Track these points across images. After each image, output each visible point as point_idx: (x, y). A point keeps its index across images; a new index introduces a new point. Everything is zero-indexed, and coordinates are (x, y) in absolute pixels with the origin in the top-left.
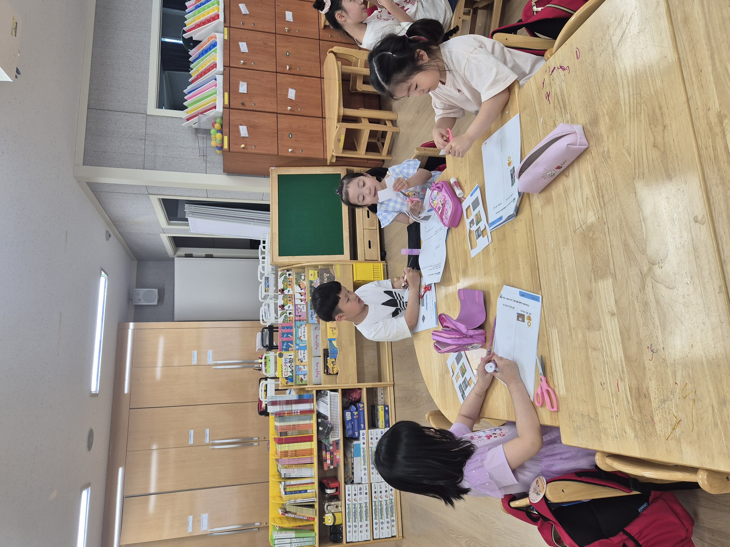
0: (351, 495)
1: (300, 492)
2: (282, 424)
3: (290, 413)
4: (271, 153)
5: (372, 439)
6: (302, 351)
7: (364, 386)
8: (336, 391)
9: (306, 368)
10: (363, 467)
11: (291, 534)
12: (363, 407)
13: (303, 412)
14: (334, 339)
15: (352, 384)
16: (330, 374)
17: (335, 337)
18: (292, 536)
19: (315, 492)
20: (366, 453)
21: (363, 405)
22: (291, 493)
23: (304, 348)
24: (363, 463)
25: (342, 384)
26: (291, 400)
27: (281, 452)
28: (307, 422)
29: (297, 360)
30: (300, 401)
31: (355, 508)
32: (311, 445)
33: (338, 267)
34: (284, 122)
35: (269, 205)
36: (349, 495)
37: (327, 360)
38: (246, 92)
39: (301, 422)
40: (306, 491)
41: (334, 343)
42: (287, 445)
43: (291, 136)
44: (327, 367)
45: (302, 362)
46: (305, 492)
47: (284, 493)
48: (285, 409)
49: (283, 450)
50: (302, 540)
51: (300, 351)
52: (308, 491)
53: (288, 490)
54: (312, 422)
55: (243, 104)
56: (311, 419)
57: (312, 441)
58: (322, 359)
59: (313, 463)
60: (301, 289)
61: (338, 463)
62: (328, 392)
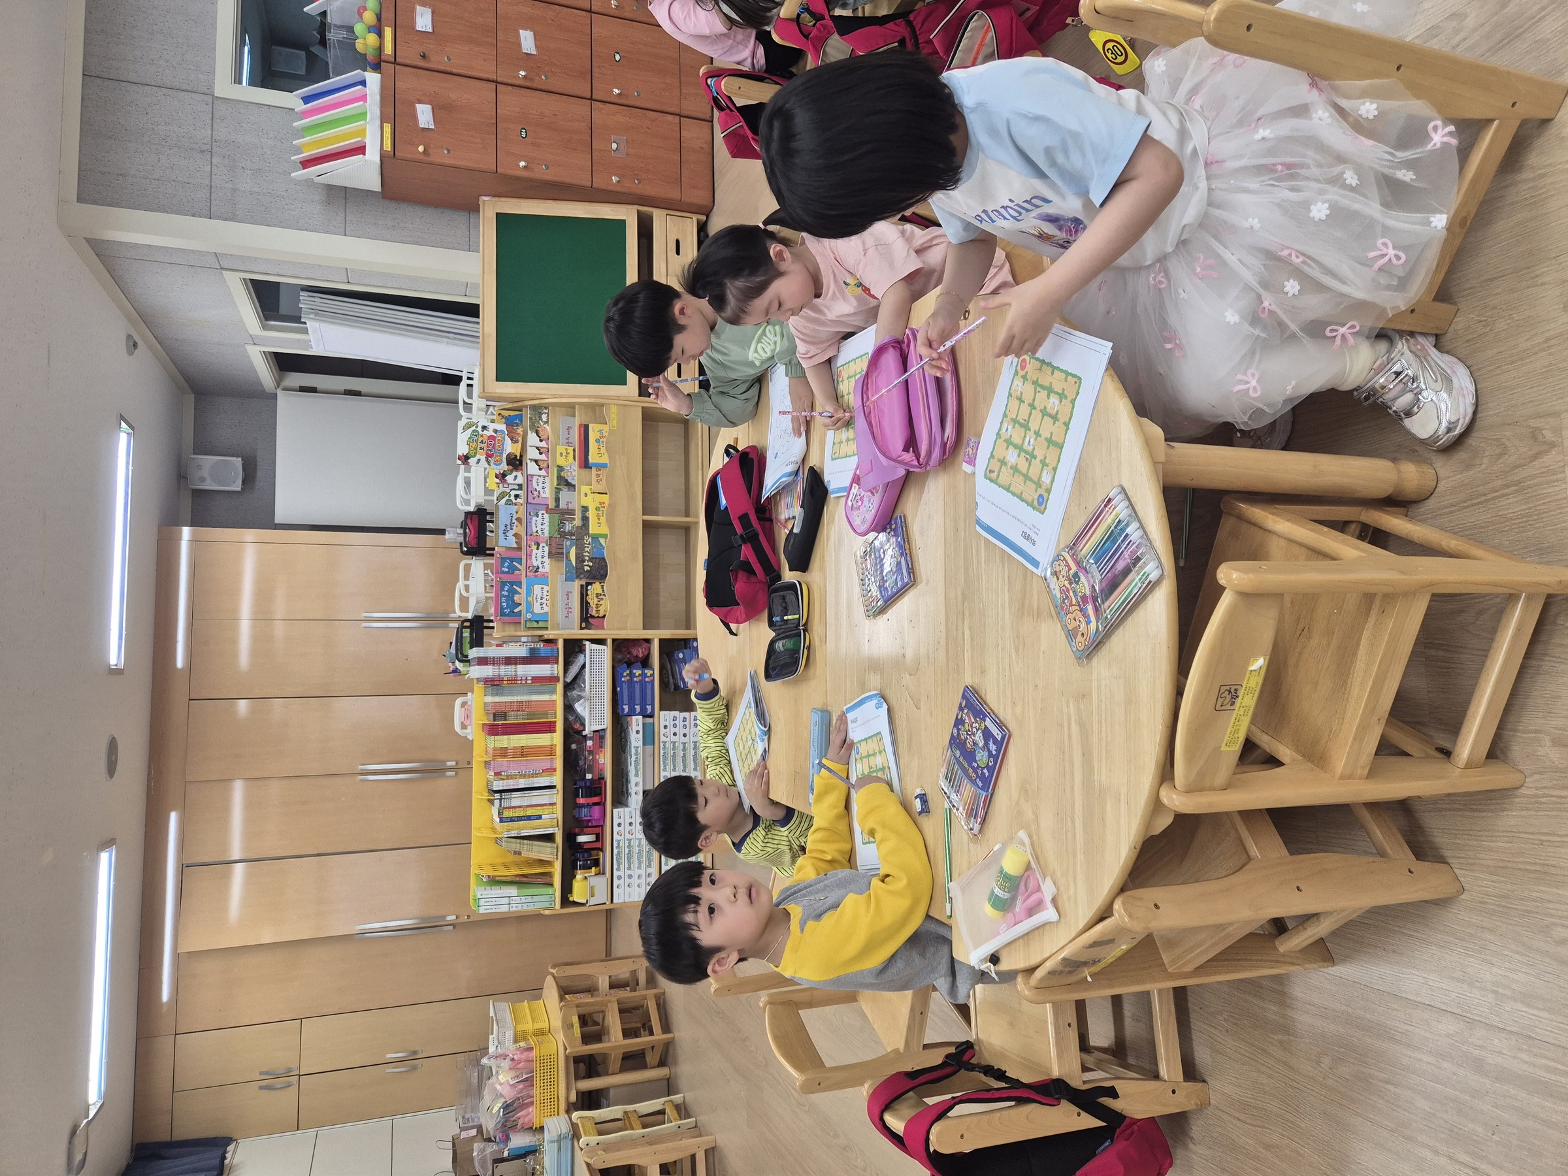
0: (623, 825)
1: (529, 818)
2: (497, 699)
3: (513, 680)
4: (483, 167)
5: (666, 727)
7: (656, 635)
8: (601, 642)
11: (508, 891)
12: (653, 675)
13: (535, 679)
15: (634, 631)
18: (511, 893)
19: (557, 818)
21: (652, 672)
22: (512, 819)
25: (613, 629)
26: (516, 658)
27: (495, 749)
28: (546, 697)
30: (533, 658)
31: (629, 846)
32: (552, 738)
33: (614, 409)
34: (511, 102)
35: (479, 305)
36: (619, 825)
37: (587, 590)
38: (431, 31)
39: (534, 698)
40: (539, 817)
42: (506, 737)
43: (524, 134)
44: (587, 603)
46: (537, 819)
47: (498, 820)
48: (503, 673)
49: (499, 745)
50: (529, 899)
52: (543, 817)
53: (506, 814)
54: (554, 697)
55: (424, 56)
56: (554, 692)
57: (554, 731)
59: (555, 770)
60: (541, 441)
61: (602, 770)
62: (587, 645)
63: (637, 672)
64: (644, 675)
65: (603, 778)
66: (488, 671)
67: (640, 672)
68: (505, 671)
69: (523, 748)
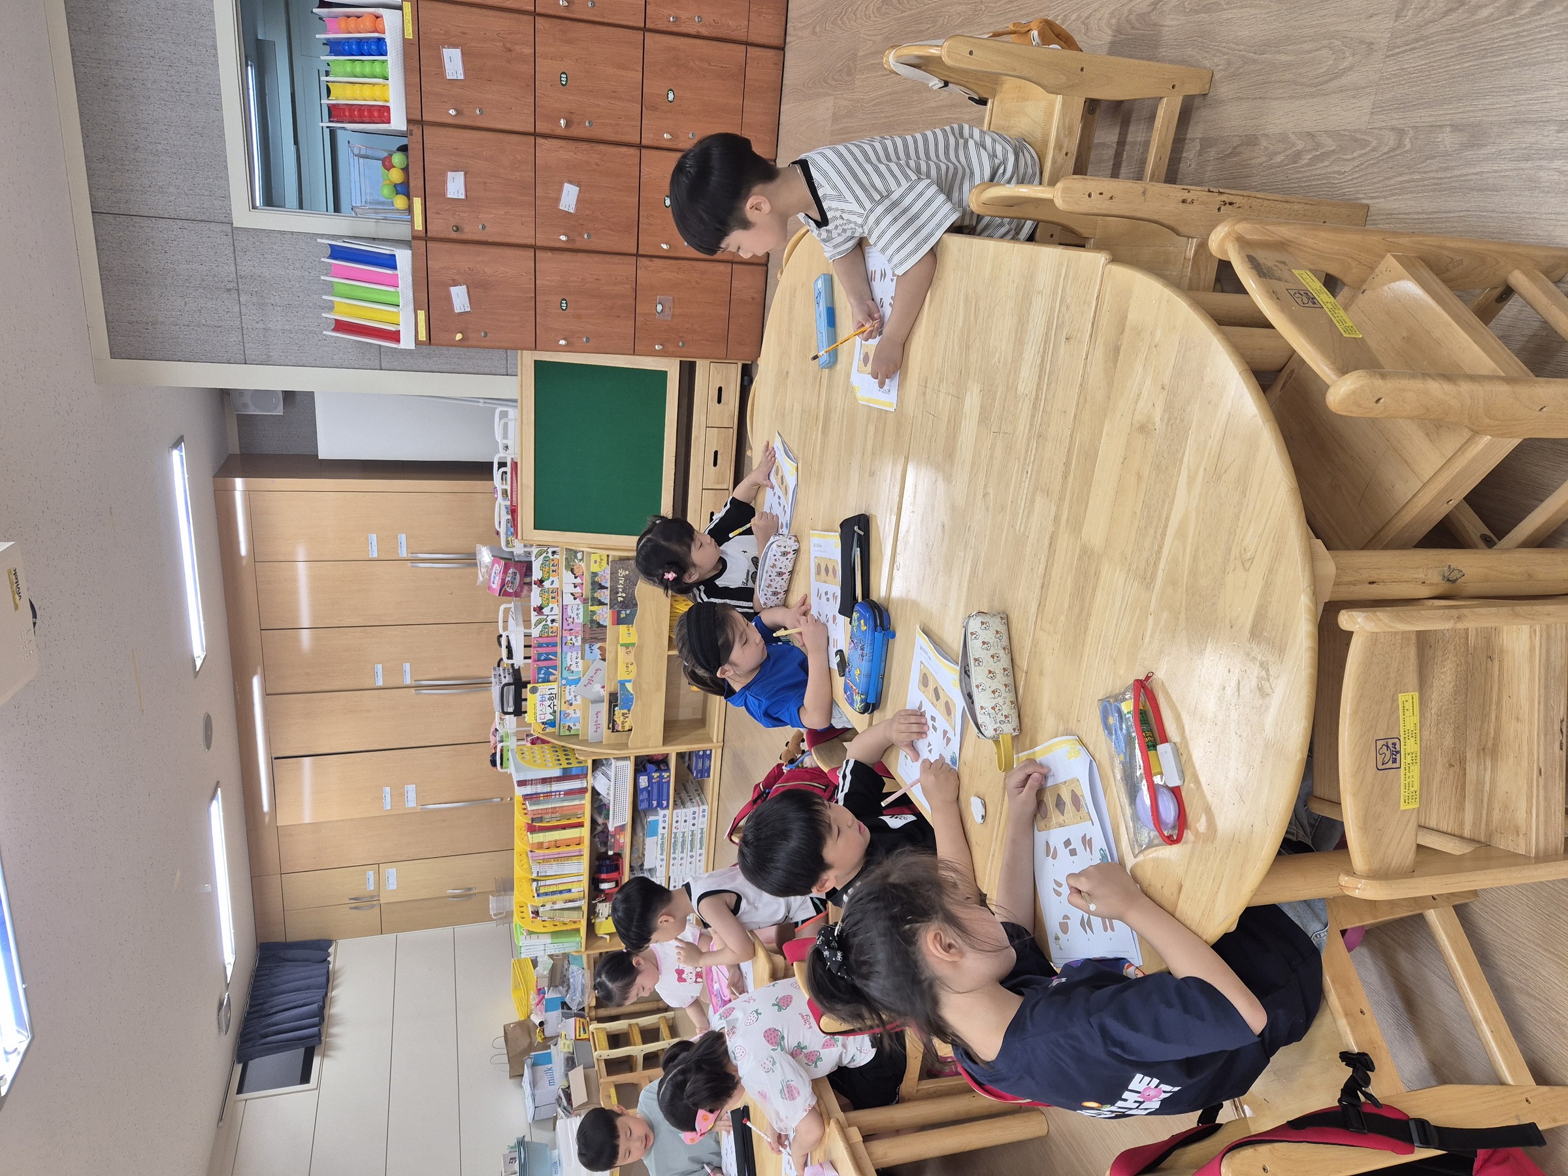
1: (561, 892)
2: (535, 808)
3: (548, 795)
5: (677, 822)
6: (573, 687)
7: (672, 751)
8: (625, 759)
9: (579, 714)
10: (660, 857)
12: (669, 777)
13: (568, 791)
14: (629, 681)
15: (654, 747)
16: (617, 731)
17: (631, 677)
18: (546, 940)
19: (584, 893)
20: (666, 841)
21: (668, 774)
22: (546, 894)
23: (577, 682)
24: (659, 852)
25: (636, 748)
26: (551, 778)
27: (532, 844)
28: (576, 803)
29: (563, 702)
30: (566, 776)
32: (581, 833)
34: (552, 269)
37: (614, 711)
38: (463, 197)
39: (566, 804)
40: (569, 891)
41: (629, 686)
42: (541, 834)
43: (564, 306)
44: (614, 721)
45: (571, 704)
46: (567, 891)
47: (536, 894)
48: (539, 791)
49: (536, 841)
50: (560, 945)
51: (568, 687)
52: (573, 890)
53: (543, 890)
54: (583, 802)
55: (458, 229)
56: (584, 798)
57: (582, 828)
58: (605, 707)
59: (583, 855)
60: (576, 577)
61: (622, 847)
62: (613, 761)
63: (656, 775)
64: (661, 777)
65: (622, 852)
66: (528, 790)
67: (658, 774)
68: (541, 788)
69: (556, 841)
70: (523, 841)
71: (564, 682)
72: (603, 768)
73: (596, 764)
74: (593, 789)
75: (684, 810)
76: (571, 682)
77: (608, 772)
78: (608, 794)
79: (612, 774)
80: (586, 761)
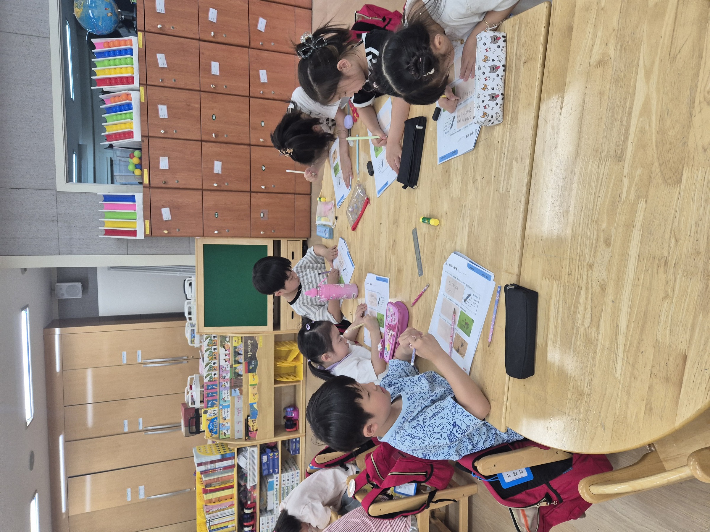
0: (264, 524)
1: (222, 528)
2: (207, 479)
3: (214, 470)
5: (284, 481)
6: (226, 410)
7: (279, 439)
8: (255, 446)
9: (229, 424)
10: (275, 502)
12: (278, 455)
13: (225, 467)
14: (255, 403)
15: (269, 438)
16: (250, 431)
17: (256, 401)
19: (235, 526)
20: (278, 492)
21: (277, 453)
22: (214, 530)
23: (228, 406)
24: (275, 499)
25: (260, 440)
26: (215, 460)
27: (206, 500)
28: (229, 474)
29: (221, 419)
30: (223, 459)
32: (232, 491)
33: (261, 338)
34: (210, 199)
38: (168, 168)
39: (224, 475)
40: (227, 527)
41: (255, 406)
42: (211, 494)
43: (217, 215)
44: (248, 425)
45: (225, 419)
47: (209, 531)
49: (208, 498)
51: (223, 410)
52: (229, 526)
53: (212, 528)
54: (233, 473)
55: (165, 181)
56: (233, 471)
57: (233, 488)
59: (234, 505)
60: (226, 351)
61: (255, 499)
62: (248, 448)
63: (271, 454)
64: (274, 455)
65: (256, 502)
66: (203, 468)
67: (272, 454)
68: (210, 467)
69: (219, 498)
70: (200, 500)
71: (221, 407)
72: (243, 453)
73: (240, 450)
74: (238, 465)
75: (287, 474)
76: (224, 407)
77: (246, 455)
78: (246, 467)
79: (248, 455)
80: (233, 449)
